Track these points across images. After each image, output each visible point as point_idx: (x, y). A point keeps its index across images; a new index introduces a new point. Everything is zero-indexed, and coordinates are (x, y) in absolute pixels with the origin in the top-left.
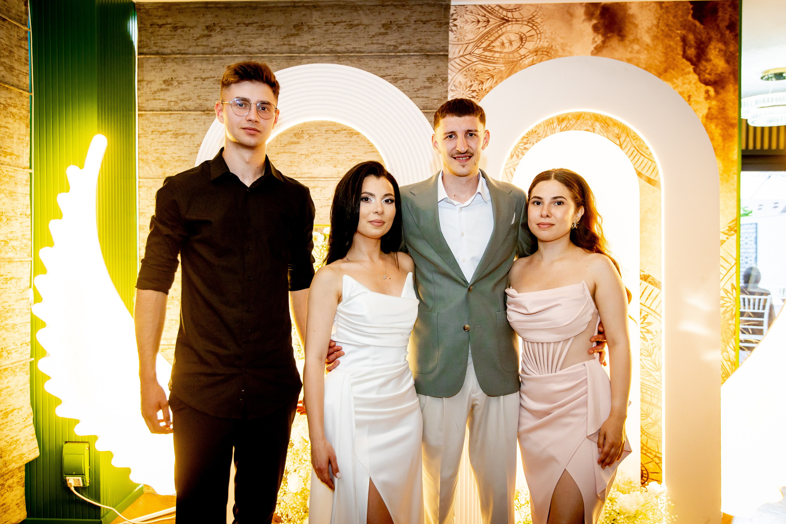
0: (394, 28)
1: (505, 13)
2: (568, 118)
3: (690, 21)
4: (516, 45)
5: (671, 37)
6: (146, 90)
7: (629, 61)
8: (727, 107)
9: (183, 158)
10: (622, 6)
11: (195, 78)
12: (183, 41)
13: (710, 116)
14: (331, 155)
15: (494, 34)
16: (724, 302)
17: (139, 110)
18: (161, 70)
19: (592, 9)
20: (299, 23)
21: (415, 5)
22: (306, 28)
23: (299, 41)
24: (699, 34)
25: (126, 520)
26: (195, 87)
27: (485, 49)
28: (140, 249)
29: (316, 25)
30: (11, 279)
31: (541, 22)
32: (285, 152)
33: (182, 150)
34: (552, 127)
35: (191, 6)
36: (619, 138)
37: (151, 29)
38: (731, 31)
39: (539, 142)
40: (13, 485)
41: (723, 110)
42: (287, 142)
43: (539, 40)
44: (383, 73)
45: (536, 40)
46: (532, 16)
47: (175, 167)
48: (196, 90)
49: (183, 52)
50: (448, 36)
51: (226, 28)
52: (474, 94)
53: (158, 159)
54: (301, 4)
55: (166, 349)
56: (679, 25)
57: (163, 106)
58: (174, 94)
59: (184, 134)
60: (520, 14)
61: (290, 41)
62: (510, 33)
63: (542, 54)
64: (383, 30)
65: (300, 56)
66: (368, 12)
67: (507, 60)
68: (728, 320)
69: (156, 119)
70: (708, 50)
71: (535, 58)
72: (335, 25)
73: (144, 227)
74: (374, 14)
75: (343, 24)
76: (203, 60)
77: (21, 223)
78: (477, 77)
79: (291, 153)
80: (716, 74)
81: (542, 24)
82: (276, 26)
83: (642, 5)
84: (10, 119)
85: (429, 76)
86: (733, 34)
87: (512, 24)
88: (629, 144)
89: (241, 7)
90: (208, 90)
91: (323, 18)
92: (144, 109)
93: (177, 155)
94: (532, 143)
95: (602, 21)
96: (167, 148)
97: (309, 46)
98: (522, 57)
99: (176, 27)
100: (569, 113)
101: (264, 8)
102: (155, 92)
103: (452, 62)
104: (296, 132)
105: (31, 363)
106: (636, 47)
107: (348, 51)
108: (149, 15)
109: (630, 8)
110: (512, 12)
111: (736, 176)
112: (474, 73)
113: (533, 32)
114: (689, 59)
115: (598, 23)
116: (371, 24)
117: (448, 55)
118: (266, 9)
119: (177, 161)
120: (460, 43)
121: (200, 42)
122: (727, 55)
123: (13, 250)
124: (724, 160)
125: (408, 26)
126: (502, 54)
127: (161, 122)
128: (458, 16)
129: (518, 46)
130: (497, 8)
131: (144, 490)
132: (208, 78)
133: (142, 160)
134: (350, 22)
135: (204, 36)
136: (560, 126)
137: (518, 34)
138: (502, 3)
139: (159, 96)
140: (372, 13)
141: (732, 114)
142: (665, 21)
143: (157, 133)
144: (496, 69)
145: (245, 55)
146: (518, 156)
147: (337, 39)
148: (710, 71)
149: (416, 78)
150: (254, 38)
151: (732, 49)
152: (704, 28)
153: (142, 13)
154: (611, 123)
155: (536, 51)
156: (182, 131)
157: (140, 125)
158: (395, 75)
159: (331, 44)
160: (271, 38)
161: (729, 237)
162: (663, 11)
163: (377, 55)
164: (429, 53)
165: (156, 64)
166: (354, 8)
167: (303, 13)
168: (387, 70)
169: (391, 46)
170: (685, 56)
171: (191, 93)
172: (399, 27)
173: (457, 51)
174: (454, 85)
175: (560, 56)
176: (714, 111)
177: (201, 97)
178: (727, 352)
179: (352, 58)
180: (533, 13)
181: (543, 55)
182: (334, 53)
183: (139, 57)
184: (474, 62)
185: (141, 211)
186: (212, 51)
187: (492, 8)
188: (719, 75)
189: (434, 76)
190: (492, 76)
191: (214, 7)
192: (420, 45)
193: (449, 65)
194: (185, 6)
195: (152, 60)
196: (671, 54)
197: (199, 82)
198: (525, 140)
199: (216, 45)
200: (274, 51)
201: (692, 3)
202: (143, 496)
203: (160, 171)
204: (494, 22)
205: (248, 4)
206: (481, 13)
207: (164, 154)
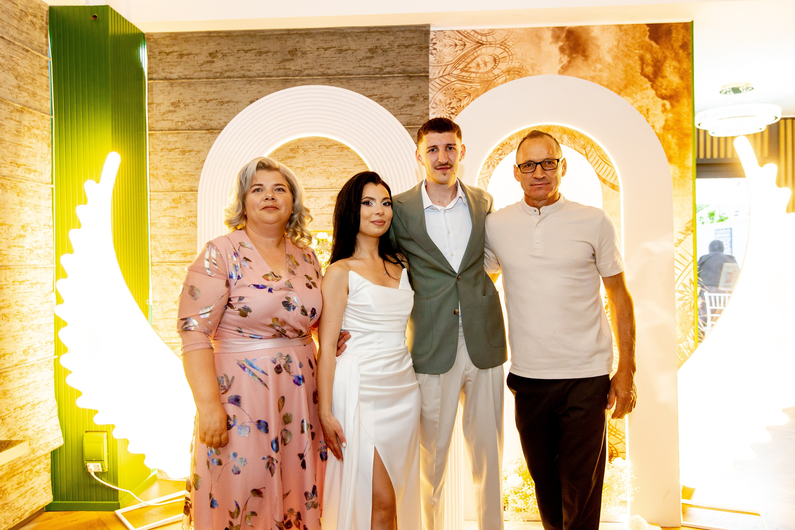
0: (379, 53)
1: (479, 37)
3: (647, 42)
4: (490, 66)
5: (630, 56)
6: (156, 112)
7: (593, 79)
8: (682, 118)
9: (190, 173)
10: (585, 30)
11: (200, 100)
12: (188, 67)
13: (666, 127)
14: (325, 168)
15: (470, 56)
16: (684, 296)
17: (149, 130)
18: (169, 94)
19: (558, 32)
20: (293, 49)
21: (398, 31)
22: (299, 54)
23: (294, 66)
24: (655, 53)
25: (142, 502)
26: (200, 109)
27: (462, 70)
28: (151, 256)
29: (309, 51)
30: (36, 283)
31: (513, 45)
33: (189, 165)
35: (196, 35)
36: (585, 149)
37: (159, 56)
38: (684, 51)
40: (40, 471)
41: (678, 121)
42: (284, 156)
43: (511, 61)
44: (370, 93)
45: (508, 60)
46: (504, 40)
47: (183, 181)
48: (201, 111)
49: (188, 77)
50: (428, 59)
51: (227, 54)
52: (453, 111)
53: (167, 174)
54: (295, 32)
56: (637, 46)
57: (171, 126)
58: (181, 114)
59: (190, 151)
60: (493, 37)
61: (285, 65)
62: (484, 55)
63: (514, 74)
64: (369, 54)
65: (295, 79)
66: (355, 38)
67: (482, 79)
68: (687, 312)
69: (165, 138)
70: (664, 67)
71: (508, 77)
72: (326, 50)
73: (156, 236)
74: (360, 40)
75: (333, 49)
76: (207, 84)
77: (44, 233)
78: (456, 95)
80: (671, 89)
81: (513, 47)
82: (272, 52)
83: (604, 28)
84: (34, 140)
85: (411, 95)
86: (686, 53)
87: (486, 47)
88: (594, 154)
89: (240, 36)
90: (212, 111)
91: (315, 44)
92: (154, 129)
93: (184, 170)
94: (506, 154)
95: (567, 43)
96: (175, 164)
97: (303, 70)
98: (496, 77)
99: (182, 54)
101: (262, 36)
102: (164, 114)
103: (433, 82)
104: (292, 148)
105: (55, 360)
106: (599, 66)
107: (338, 74)
108: (157, 44)
109: (593, 31)
110: (486, 36)
111: (691, 182)
112: (452, 92)
113: (505, 54)
114: (646, 76)
115: (564, 45)
116: (359, 49)
117: (428, 76)
119: (184, 176)
120: (439, 65)
121: (204, 67)
122: (681, 72)
123: (38, 258)
124: (680, 167)
125: (392, 50)
126: (478, 74)
127: (169, 140)
128: (437, 40)
129: (492, 67)
130: (472, 33)
131: (157, 476)
132: (212, 100)
133: (153, 175)
134: (339, 47)
135: (208, 62)
137: (492, 56)
138: (478, 28)
139: (167, 117)
140: (359, 39)
141: (686, 125)
142: (625, 42)
143: (166, 150)
144: (472, 87)
145: (245, 79)
146: (493, 165)
148: (666, 86)
149: (400, 97)
150: (252, 63)
151: (685, 66)
152: (660, 48)
153: (151, 42)
154: (577, 135)
155: (508, 71)
156: (189, 149)
157: (150, 144)
158: (381, 95)
159: (322, 68)
160: (269, 63)
161: (687, 237)
162: (622, 33)
163: (364, 77)
164: (411, 75)
165: (165, 88)
166: (343, 35)
167: (297, 40)
168: (373, 90)
169: (376, 68)
170: (643, 74)
171: (196, 114)
172: (384, 51)
173: (437, 72)
174: (435, 103)
175: (530, 75)
176: (670, 123)
177: (205, 118)
178: (687, 341)
179: (342, 80)
180: (505, 36)
182: (326, 75)
183: (149, 82)
184: (452, 82)
185: (152, 222)
186: (215, 75)
187: (468, 33)
188: (675, 90)
189: (416, 95)
190: (469, 95)
191: (217, 36)
192: (403, 67)
193: (430, 85)
194: (190, 35)
195: (161, 85)
196: (631, 71)
197: (203, 104)
198: (500, 152)
199: (218, 70)
200: (271, 74)
201: (648, 25)
202: (157, 481)
203: (169, 185)
204: (470, 45)
205: (247, 33)
206: (458, 38)
207: (173, 169)
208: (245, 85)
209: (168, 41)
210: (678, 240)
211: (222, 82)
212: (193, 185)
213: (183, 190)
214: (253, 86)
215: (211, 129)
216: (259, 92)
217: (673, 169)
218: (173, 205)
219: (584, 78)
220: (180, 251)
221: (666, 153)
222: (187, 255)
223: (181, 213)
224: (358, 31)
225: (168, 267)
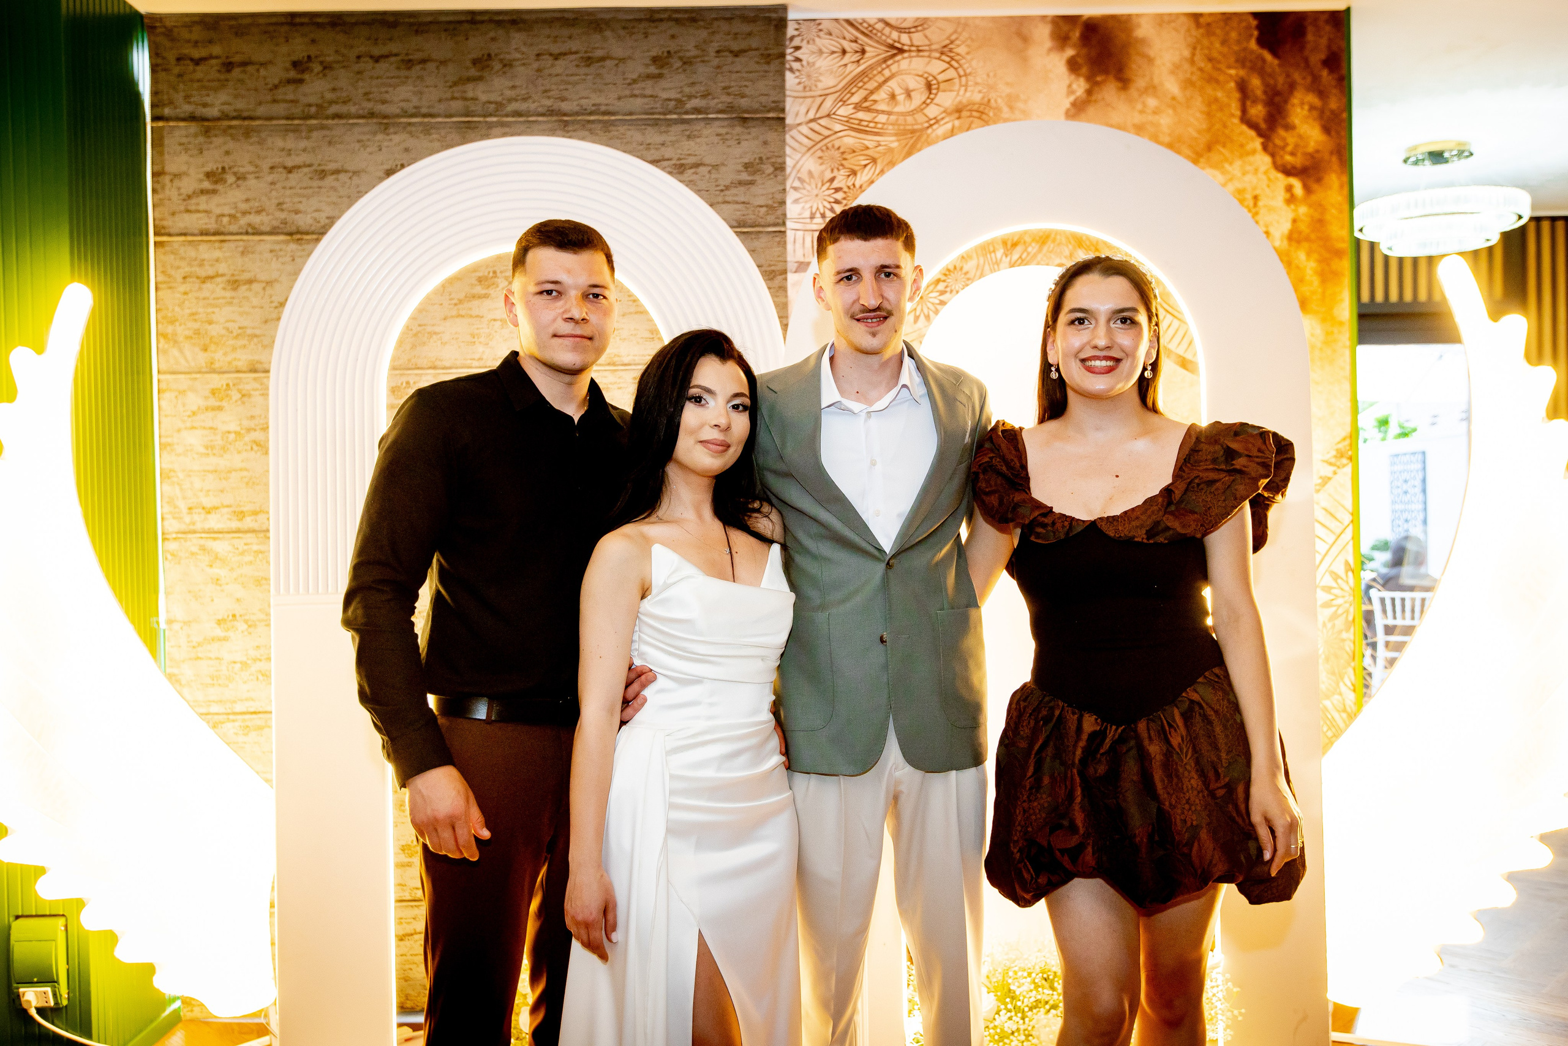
0: (676, 65)
1: (895, 35)
2: (1025, 242)
3: (1252, 52)
4: (918, 98)
5: (1218, 82)
6: (171, 192)
7: (1139, 129)
8: (1328, 217)
9: (249, 331)
10: (1122, 23)
11: (272, 168)
12: (245, 92)
13: (1295, 236)
15: (875, 76)
16: (1333, 597)
17: (156, 234)
18: (201, 153)
19: (1065, 28)
20: (483, 55)
21: (716, 19)
22: (497, 66)
23: (484, 92)
24: (1270, 75)
26: (273, 187)
27: (858, 107)
28: (163, 519)
29: (518, 60)
31: (968, 53)
32: (459, 316)
33: (247, 314)
34: (994, 260)
35: (262, 21)
37: (178, 68)
38: (1331, 71)
39: (967, 289)
41: (1319, 223)
42: (464, 294)
43: (963, 89)
44: (656, 155)
45: (957, 87)
46: (948, 42)
47: (234, 349)
48: (274, 193)
49: (245, 114)
50: (784, 80)
51: (334, 65)
52: (839, 196)
53: (197, 332)
54: (486, 18)
55: (223, 723)
56: (1232, 60)
57: (206, 224)
58: (229, 199)
59: (250, 282)
60: (926, 37)
61: (465, 92)
62: (906, 74)
63: (971, 116)
64: (652, 70)
65: (486, 122)
66: (622, 33)
67: (902, 127)
68: (1340, 632)
69: (191, 252)
70: (1289, 106)
71: (957, 123)
72: (556, 59)
73: (172, 474)
74: (634, 37)
75: (573, 57)
76: (287, 130)
78: (844, 162)
79: (471, 316)
80: (1305, 154)
81: (969, 57)
82: (436, 61)
83: (1162, 20)
85: (746, 161)
86: (1336, 76)
87: (910, 57)
89: (363, 23)
90: (300, 191)
91: (532, 45)
92: (167, 231)
93: (237, 325)
94: (954, 292)
95: (1084, 51)
96: (216, 310)
97: (505, 102)
98: (932, 122)
99: (230, 63)
100: (1025, 232)
101: (411, 25)
102: (189, 197)
103: (794, 133)
104: (480, 274)
106: (1152, 102)
107: (583, 112)
108: (173, 40)
109: (1139, 26)
110: (909, 33)
111: (1347, 353)
112: (837, 154)
113: (951, 73)
114: (1253, 125)
115: (1077, 55)
116: (630, 58)
117: (783, 119)
118: (415, 28)
119: (237, 337)
120: (808, 94)
121: (280, 94)
122: (1325, 117)
124: (1324, 320)
125: (703, 61)
126: (891, 117)
127: (202, 258)
128: (802, 40)
129: (923, 99)
130: (880, 26)
131: (181, 1014)
132: (299, 167)
133: (165, 336)
134: (586, 52)
135: (289, 81)
136: (1008, 259)
138: (891, 15)
139: (198, 204)
140: (630, 34)
141: (1336, 231)
142: (1206, 52)
143: (194, 279)
144: (880, 145)
145: (375, 120)
146: (928, 317)
147: (562, 87)
148: (1294, 148)
149: (723, 164)
150: (390, 86)
151: (1333, 104)
152: (1279, 65)
153: (158, 35)
155: (958, 111)
156: (246, 276)
157: (159, 265)
158: (679, 159)
159: (549, 98)
160: (427, 87)
161: (1338, 471)
162: (1201, 31)
163: (642, 119)
164: (746, 115)
165: (191, 139)
166: (594, 25)
167: (492, 34)
168: (663, 149)
169: (670, 100)
170: (1245, 119)
171: (264, 198)
172: (685, 63)
173: (803, 110)
174: (799, 179)
175: (1006, 120)
176: (1303, 227)
177: (284, 206)
178: (1340, 694)
179: (593, 126)
180: (951, 35)
181: (971, 119)
182: (557, 115)
183: (155, 125)
184: (836, 132)
185: (163, 440)
186: (306, 110)
187: (870, 26)
188: (1311, 156)
189: (757, 161)
190: (874, 161)
191: (307, 24)
192: (729, 99)
193: (788, 137)
194: (248, 21)
195: (181, 132)
196: (1219, 115)
197: (279, 175)
198: (941, 286)
199: (313, 99)
200: (433, 111)
201: (1256, 15)
202: (180, 1025)
203: (202, 359)
204: (874, 52)
205: (379, 17)
206: (848, 36)
207: (210, 323)
208: (375, 133)
209: (197, 34)
210: (1321, 477)
211: (323, 127)
212: (256, 357)
213: (233, 369)
214: (393, 136)
215: (298, 232)
216: (407, 150)
217: (1310, 326)
218: (213, 402)
219: (1120, 127)
220: (228, 506)
221: (1296, 290)
222: (244, 517)
223: (229, 420)
224: (631, 17)
225: (202, 542)
